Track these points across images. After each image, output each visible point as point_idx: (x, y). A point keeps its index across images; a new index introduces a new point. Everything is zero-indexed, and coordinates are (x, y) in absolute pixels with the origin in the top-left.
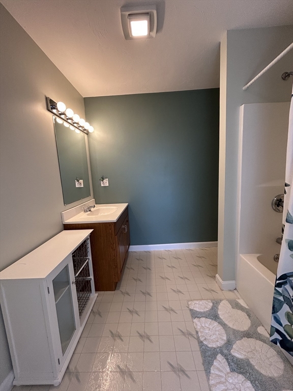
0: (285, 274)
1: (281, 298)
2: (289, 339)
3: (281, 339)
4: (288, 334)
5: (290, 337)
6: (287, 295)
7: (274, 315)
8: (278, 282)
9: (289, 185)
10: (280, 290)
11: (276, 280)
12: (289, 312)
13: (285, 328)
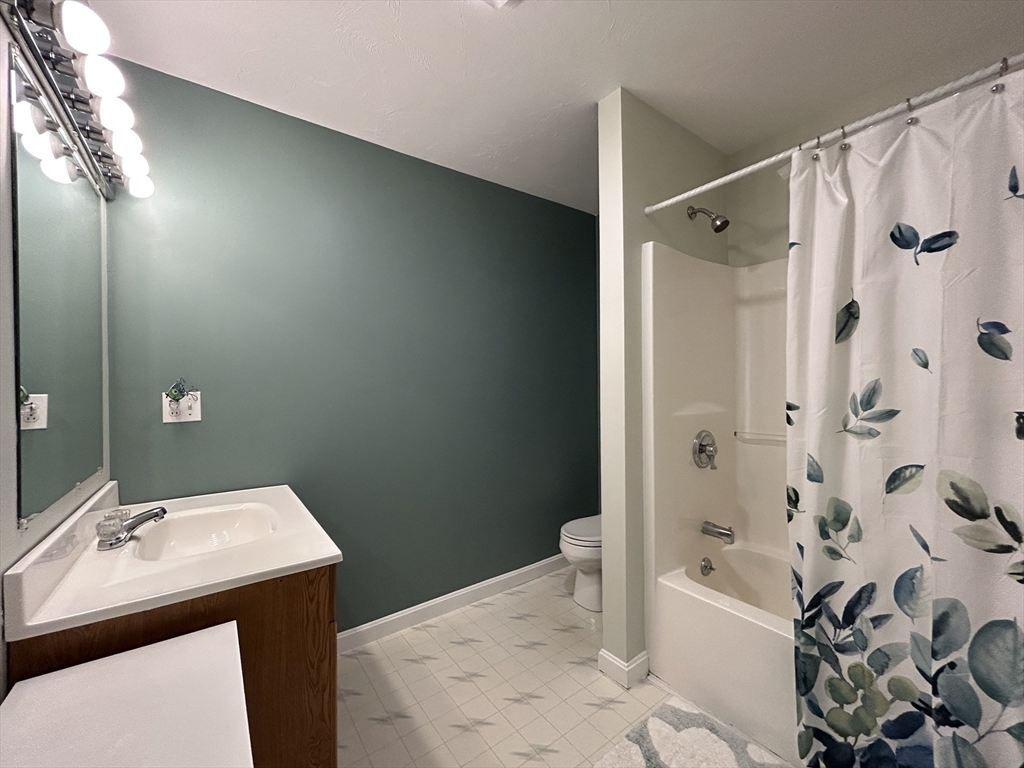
0: (818, 593)
1: (815, 652)
2: (840, 739)
3: (823, 749)
4: (836, 731)
5: (841, 735)
6: (824, 641)
7: (808, 696)
8: (807, 615)
9: (797, 408)
10: (810, 631)
11: (804, 612)
12: (833, 678)
13: (830, 720)
